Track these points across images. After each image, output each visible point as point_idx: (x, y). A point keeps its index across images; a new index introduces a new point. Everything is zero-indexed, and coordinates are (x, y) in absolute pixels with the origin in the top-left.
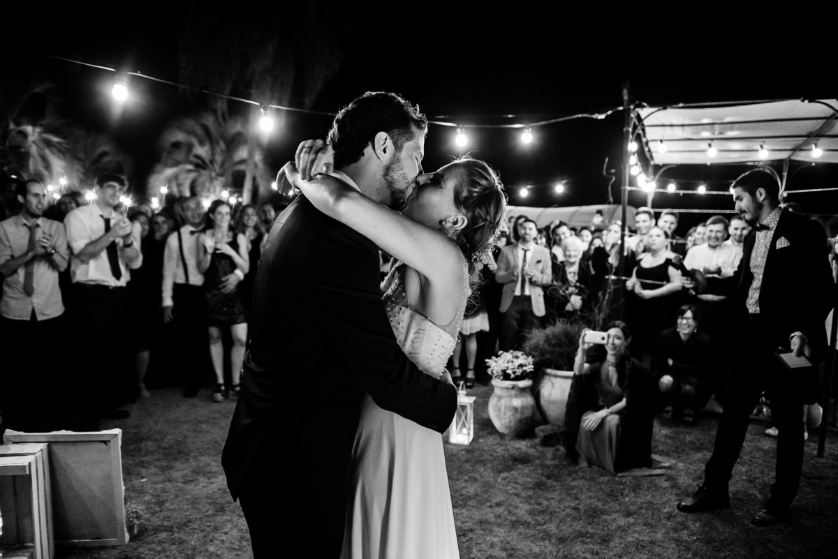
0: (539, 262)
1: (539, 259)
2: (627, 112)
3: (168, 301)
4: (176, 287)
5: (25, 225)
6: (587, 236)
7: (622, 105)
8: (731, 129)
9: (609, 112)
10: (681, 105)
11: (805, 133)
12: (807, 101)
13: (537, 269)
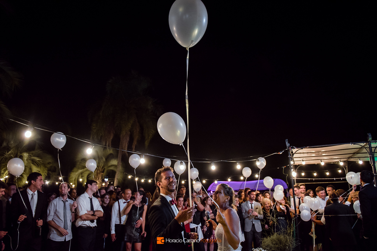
0: (257, 208)
1: (257, 207)
2: (289, 150)
3: (113, 232)
4: (116, 225)
5: (62, 201)
6: (268, 196)
7: (287, 148)
8: (324, 153)
9: (283, 151)
10: (308, 147)
11: (352, 153)
12: (353, 144)
13: (256, 212)
